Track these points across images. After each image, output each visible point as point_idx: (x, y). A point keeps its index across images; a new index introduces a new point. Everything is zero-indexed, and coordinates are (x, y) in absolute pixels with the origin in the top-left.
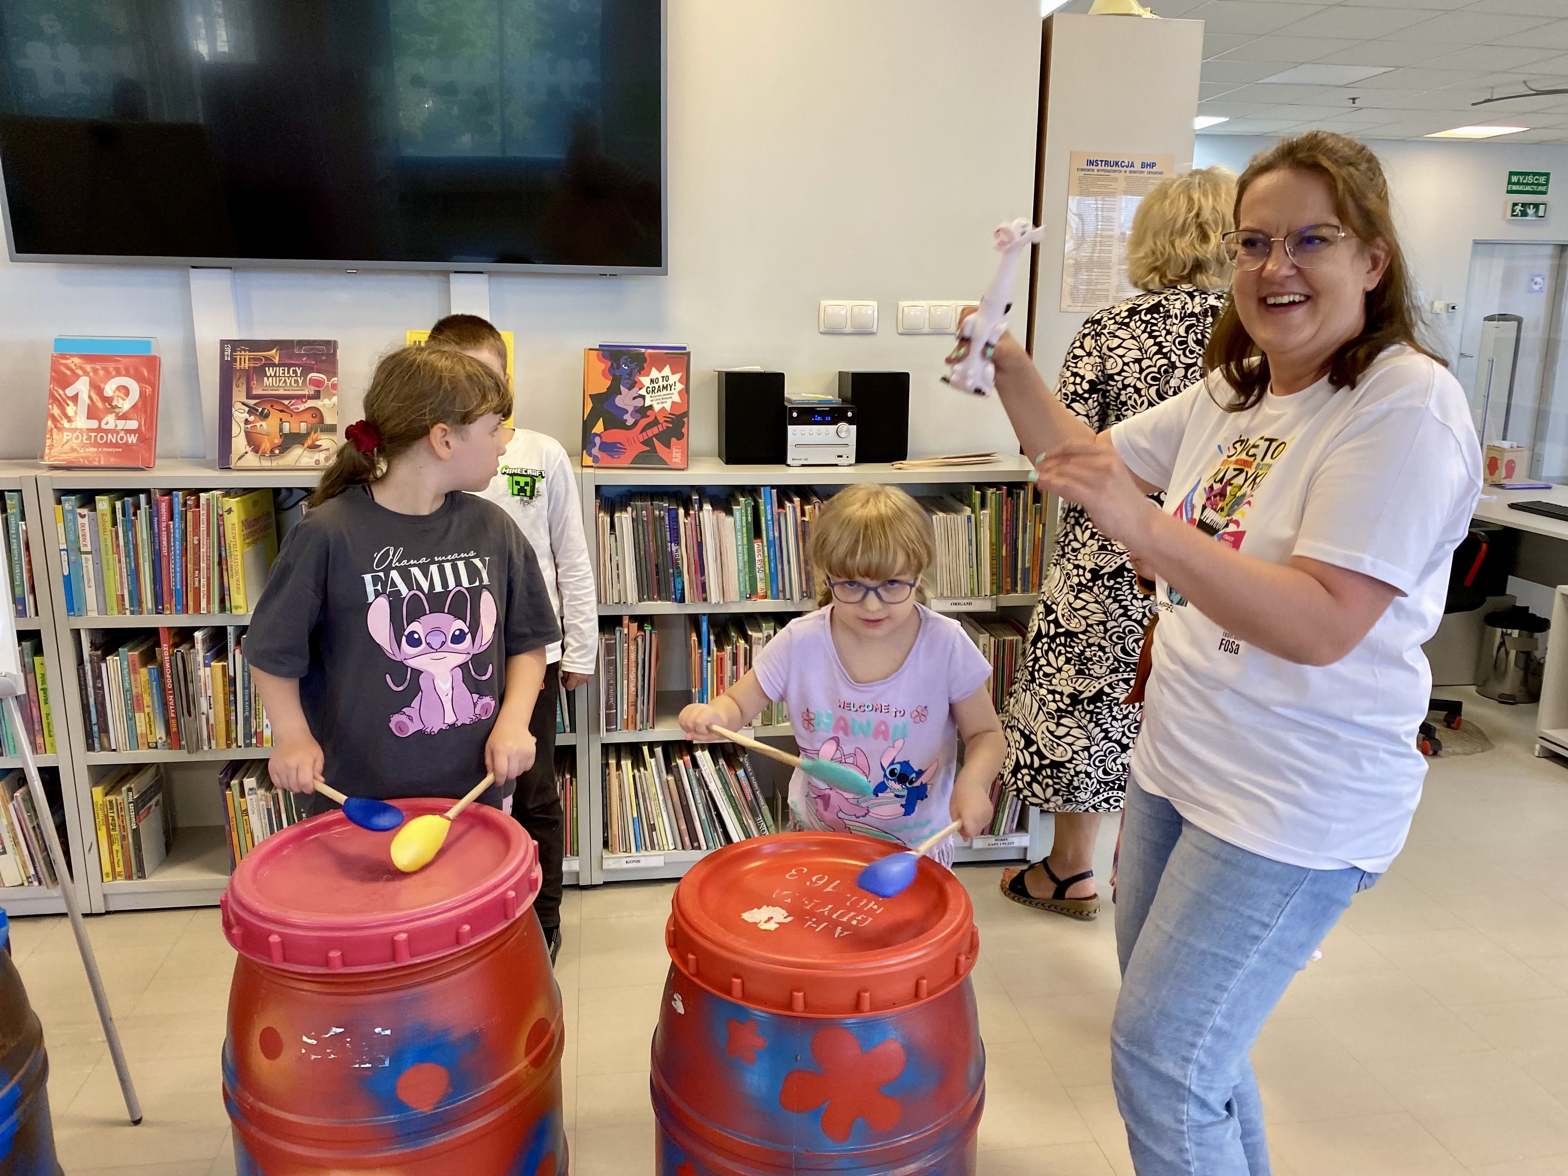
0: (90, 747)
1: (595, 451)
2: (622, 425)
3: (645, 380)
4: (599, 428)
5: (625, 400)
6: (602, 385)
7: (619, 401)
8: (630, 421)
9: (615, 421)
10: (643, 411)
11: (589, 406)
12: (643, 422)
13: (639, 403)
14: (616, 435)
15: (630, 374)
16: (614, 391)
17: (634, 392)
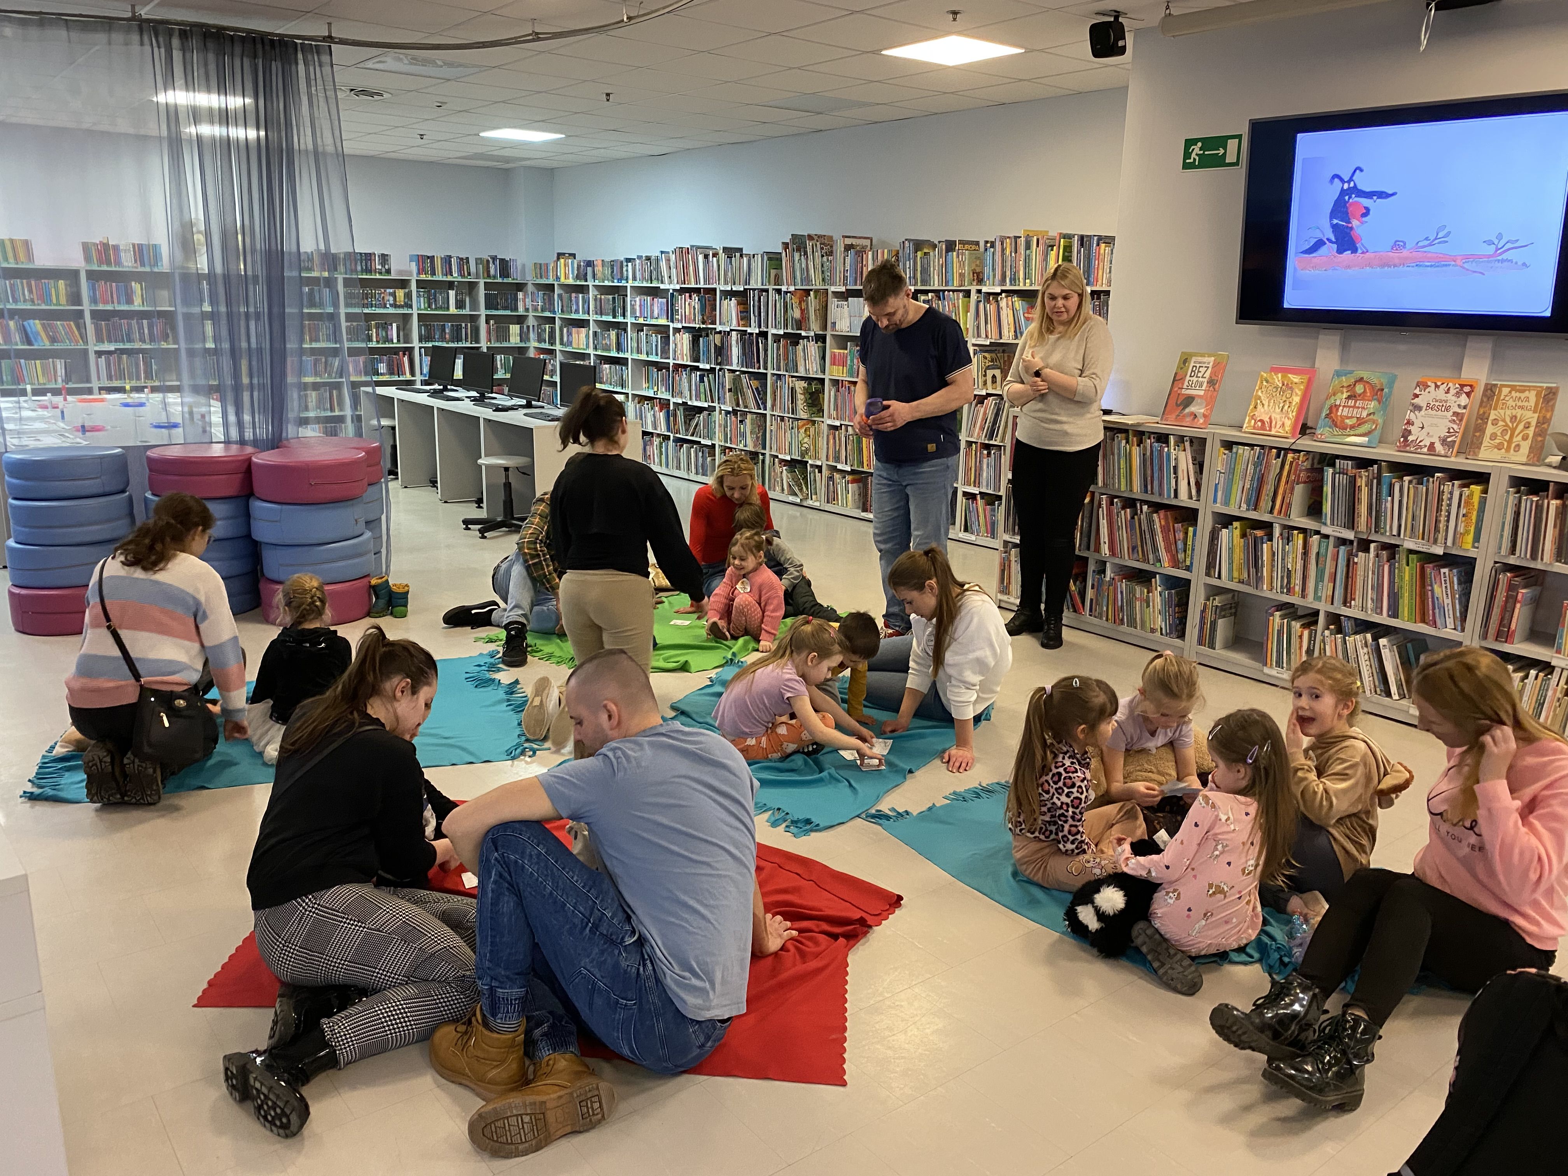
0: (1207, 574)
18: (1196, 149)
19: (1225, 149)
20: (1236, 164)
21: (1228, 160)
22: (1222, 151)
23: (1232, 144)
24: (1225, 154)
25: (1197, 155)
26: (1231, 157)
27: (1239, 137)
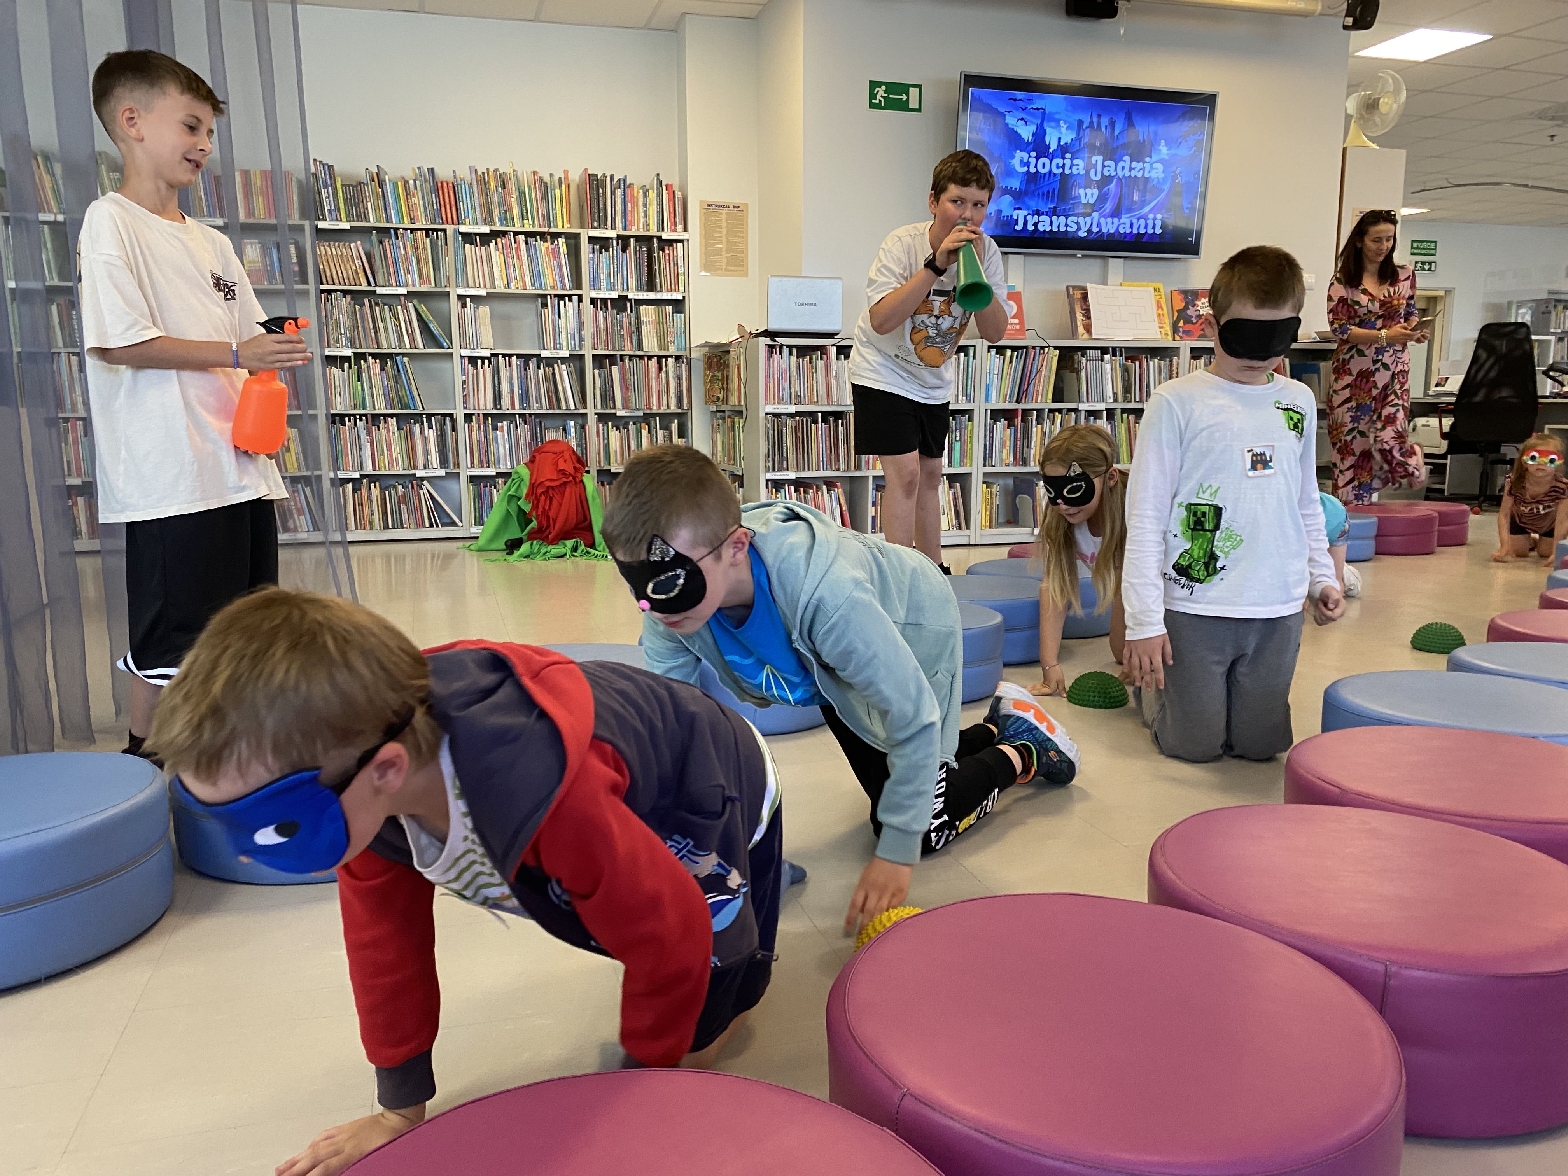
0: (985, 465)
1: (1181, 334)
2: (1192, 323)
3: (1199, 303)
4: (1181, 324)
5: (1191, 312)
6: (1182, 305)
7: (1189, 312)
8: (1195, 321)
9: (1188, 321)
10: (1199, 316)
11: (1176, 314)
12: (1200, 321)
13: (1197, 313)
14: (1189, 327)
15: (1193, 300)
16: (1186, 308)
17: (1196, 308)
19: (908, 95)
20: (919, 110)
21: (911, 106)
22: (904, 97)
23: (913, 93)
24: (908, 100)
25: (882, 97)
26: (913, 104)
27: (919, 87)
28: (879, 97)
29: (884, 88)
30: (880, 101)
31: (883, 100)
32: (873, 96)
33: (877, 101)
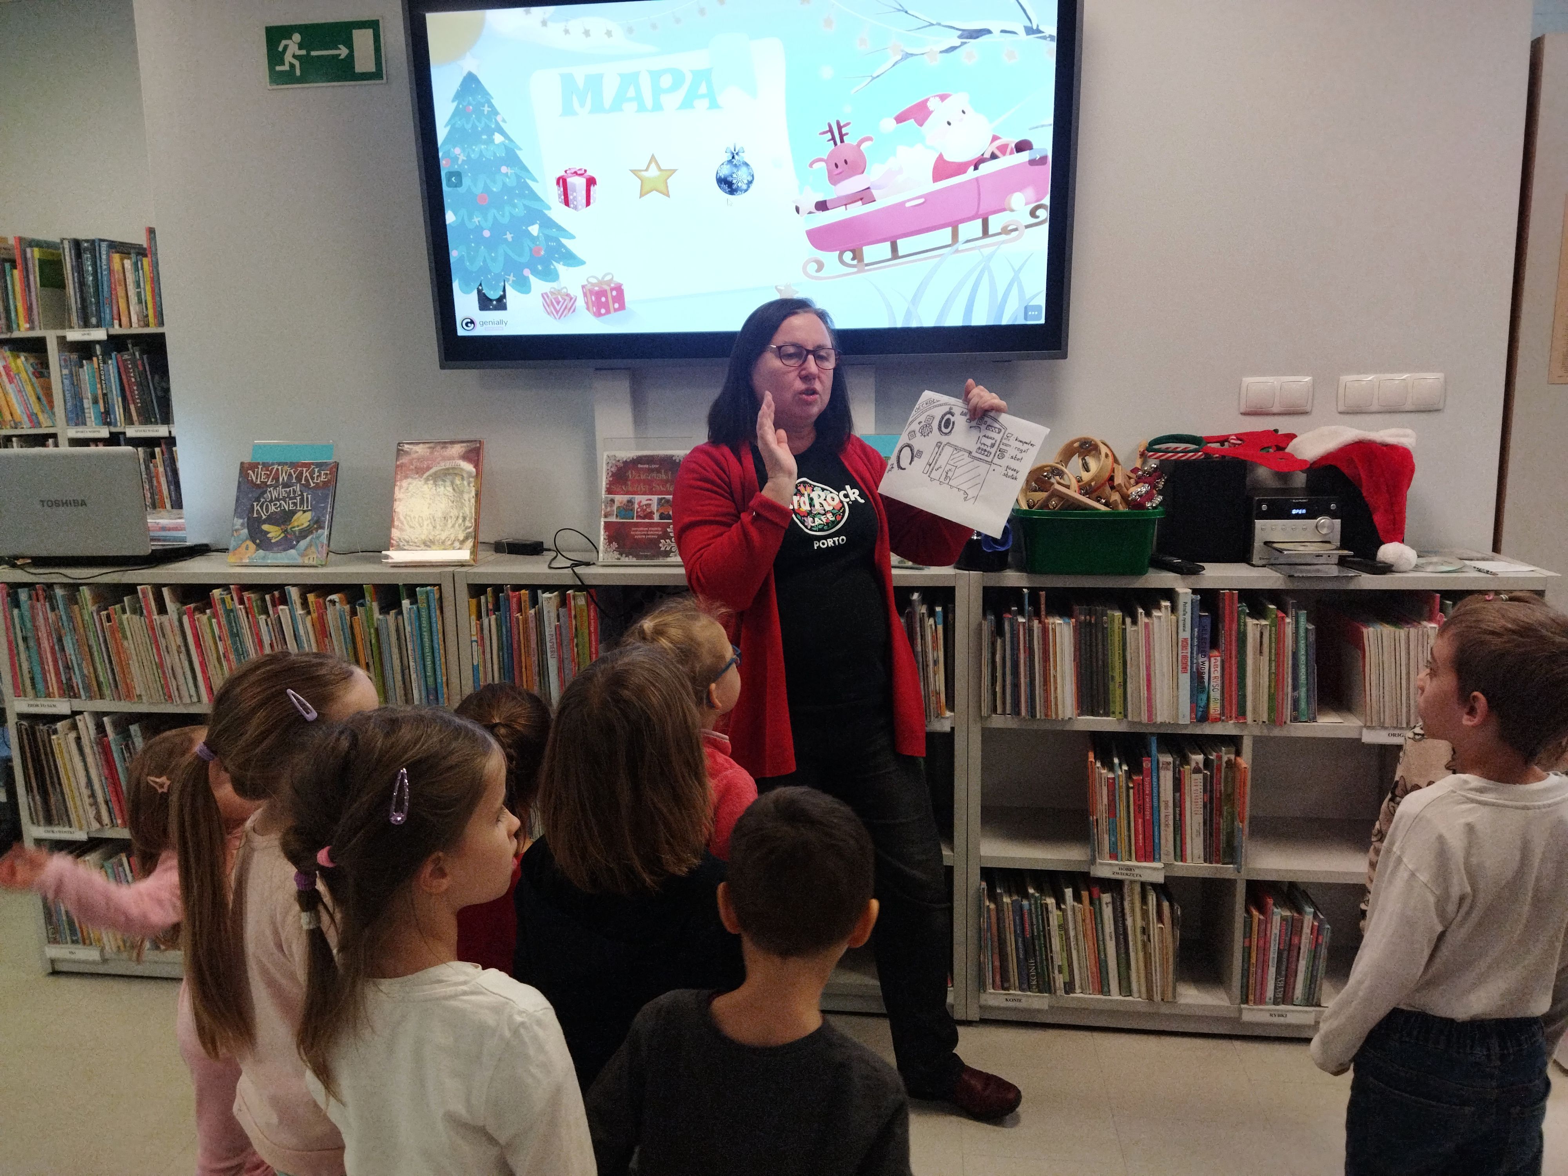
18: (292, 47)
19: (350, 47)
20: (377, 75)
21: (358, 69)
22: (343, 52)
23: (363, 39)
24: (351, 56)
25: (294, 56)
26: (364, 62)
27: (374, 25)
28: (288, 58)
29: (297, 37)
30: (292, 66)
31: (297, 63)
32: (275, 56)
33: (286, 67)
